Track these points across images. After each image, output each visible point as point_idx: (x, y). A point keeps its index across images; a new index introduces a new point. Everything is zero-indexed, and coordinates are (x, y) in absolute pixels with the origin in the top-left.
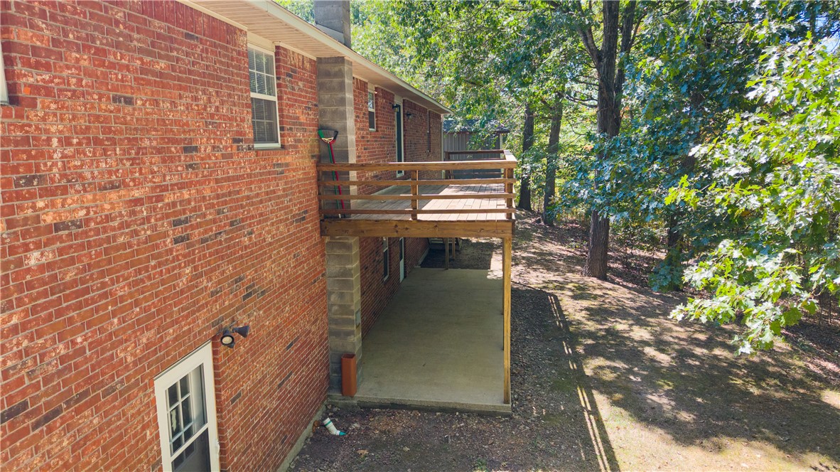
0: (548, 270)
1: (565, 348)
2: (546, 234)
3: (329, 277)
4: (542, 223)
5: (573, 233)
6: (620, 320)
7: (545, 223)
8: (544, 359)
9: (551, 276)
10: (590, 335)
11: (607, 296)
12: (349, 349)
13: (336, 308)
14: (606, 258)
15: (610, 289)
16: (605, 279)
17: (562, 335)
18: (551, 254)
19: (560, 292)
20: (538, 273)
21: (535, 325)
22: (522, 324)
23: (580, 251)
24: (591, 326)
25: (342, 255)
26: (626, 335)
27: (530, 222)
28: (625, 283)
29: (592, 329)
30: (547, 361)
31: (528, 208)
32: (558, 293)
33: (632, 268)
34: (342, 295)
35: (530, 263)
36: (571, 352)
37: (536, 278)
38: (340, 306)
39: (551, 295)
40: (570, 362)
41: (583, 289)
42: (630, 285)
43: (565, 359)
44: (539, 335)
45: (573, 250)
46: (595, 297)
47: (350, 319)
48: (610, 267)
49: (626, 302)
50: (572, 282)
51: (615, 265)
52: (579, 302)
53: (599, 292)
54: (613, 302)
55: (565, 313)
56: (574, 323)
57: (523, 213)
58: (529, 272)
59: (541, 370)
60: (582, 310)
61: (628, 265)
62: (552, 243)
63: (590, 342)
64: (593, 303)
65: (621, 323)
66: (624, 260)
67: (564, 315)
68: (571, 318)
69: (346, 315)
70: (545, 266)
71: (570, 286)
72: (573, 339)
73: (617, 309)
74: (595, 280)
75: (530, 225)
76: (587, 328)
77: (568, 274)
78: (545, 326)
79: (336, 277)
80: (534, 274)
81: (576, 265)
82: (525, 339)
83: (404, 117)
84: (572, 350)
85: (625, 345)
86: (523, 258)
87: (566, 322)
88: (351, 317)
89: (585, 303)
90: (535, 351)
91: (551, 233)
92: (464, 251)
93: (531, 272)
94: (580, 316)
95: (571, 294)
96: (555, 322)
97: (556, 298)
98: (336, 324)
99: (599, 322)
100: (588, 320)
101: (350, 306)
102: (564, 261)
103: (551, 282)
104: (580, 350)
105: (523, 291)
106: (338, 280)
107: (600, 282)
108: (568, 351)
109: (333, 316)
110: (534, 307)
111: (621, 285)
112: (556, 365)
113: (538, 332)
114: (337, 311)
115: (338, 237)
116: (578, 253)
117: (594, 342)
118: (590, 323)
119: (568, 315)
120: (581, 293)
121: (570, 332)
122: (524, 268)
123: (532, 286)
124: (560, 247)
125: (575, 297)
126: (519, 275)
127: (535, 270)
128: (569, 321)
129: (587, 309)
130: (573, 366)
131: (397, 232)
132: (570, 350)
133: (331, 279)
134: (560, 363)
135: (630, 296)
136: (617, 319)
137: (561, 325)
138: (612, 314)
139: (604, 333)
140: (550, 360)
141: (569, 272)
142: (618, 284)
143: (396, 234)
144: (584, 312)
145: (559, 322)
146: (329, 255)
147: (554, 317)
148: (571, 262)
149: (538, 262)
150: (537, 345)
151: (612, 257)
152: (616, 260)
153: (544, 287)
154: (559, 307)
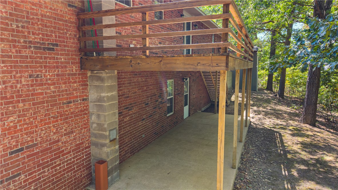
0: (277, 118)
1: (283, 170)
2: (279, 101)
3: (91, 102)
4: (278, 96)
5: (295, 102)
6: (326, 153)
7: (279, 96)
8: (265, 178)
9: (279, 122)
10: (303, 162)
11: (316, 136)
12: (104, 157)
13: (95, 125)
14: (315, 116)
15: (318, 132)
16: (314, 126)
17: (281, 160)
18: (280, 111)
19: (283, 130)
20: (270, 120)
21: (262, 151)
22: (253, 150)
23: (299, 111)
24: (305, 155)
25: (99, 86)
26: (333, 165)
27: (271, 95)
28: (328, 129)
29: (305, 158)
30: (266, 180)
31: (271, 90)
32: (282, 131)
33: (331, 122)
34: (98, 116)
35: (266, 114)
36: (287, 174)
37: (269, 123)
38: (98, 124)
39: (277, 132)
40: (285, 182)
41: (300, 131)
42: (332, 131)
43: (282, 180)
44: (264, 159)
45: (294, 110)
46: (308, 136)
47: (104, 134)
48: (317, 120)
49: (330, 141)
50: (292, 126)
51: (320, 120)
52: (296, 138)
53: (310, 133)
54: (320, 140)
55: (286, 145)
56: (292, 152)
57: (269, 92)
58: (265, 119)
59: (260, 188)
60: (298, 144)
61: (329, 120)
62: (282, 106)
63: (303, 167)
64: (306, 140)
65: (327, 155)
66: (326, 118)
67: (285, 146)
68: (289, 149)
69: (102, 131)
70: (276, 116)
71: (291, 128)
72: (290, 164)
73: (324, 145)
74: (308, 126)
75: (272, 97)
76: (302, 156)
77: (290, 121)
78: (269, 152)
79: (95, 102)
80: (268, 120)
81: (295, 117)
82: (253, 160)
83: (192, 26)
84: (288, 173)
85: (332, 174)
86: (263, 111)
87: (285, 151)
88: (104, 133)
89: (300, 139)
90: (258, 171)
91: (282, 101)
92: (231, 106)
93: (267, 118)
94: (296, 148)
95: (290, 132)
96: (277, 150)
97: (280, 134)
98: (95, 137)
99: (310, 153)
100: (303, 150)
101: (104, 125)
102: (288, 114)
103: (277, 125)
104: (295, 173)
105: (259, 129)
106: (96, 105)
107: (311, 127)
108: (285, 173)
109: (93, 131)
110: (264, 139)
111: (325, 130)
112: (273, 185)
113: (264, 156)
114: (95, 127)
115: (96, 72)
116: (297, 112)
117: (306, 168)
118: (304, 153)
119: (287, 146)
120: (297, 133)
121: (288, 159)
122: (262, 116)
123: (266, 126)
124: (287, 108)
125: (293, 135)
126: (259, 120)
127: (269, 118)
128: (287, 151)
129: (302, 143)
130: (287, 186)
131: (132, 66)
132: (286, 172)
133: (92, 103)
134: (277, 182)
135: (333, 137)
136: (325, 152)
137: (282, 152)
138: (320, 148)
139: (314, 162)
140: (269, 179)
141: (290, 120)
142: (324, 129)
143: (131, 68)
144: (299, 145)
145: (281, 150)
146: (90, 85)
147: (277, 147)
148: (292, 116)
149: (271, 114)
150: (261, 165)
151: (318, 116)
152: (321, 117)
153: (273, 127)
154: (282, 141)
